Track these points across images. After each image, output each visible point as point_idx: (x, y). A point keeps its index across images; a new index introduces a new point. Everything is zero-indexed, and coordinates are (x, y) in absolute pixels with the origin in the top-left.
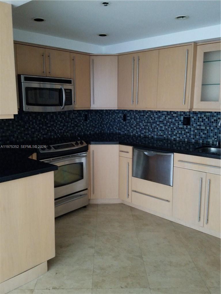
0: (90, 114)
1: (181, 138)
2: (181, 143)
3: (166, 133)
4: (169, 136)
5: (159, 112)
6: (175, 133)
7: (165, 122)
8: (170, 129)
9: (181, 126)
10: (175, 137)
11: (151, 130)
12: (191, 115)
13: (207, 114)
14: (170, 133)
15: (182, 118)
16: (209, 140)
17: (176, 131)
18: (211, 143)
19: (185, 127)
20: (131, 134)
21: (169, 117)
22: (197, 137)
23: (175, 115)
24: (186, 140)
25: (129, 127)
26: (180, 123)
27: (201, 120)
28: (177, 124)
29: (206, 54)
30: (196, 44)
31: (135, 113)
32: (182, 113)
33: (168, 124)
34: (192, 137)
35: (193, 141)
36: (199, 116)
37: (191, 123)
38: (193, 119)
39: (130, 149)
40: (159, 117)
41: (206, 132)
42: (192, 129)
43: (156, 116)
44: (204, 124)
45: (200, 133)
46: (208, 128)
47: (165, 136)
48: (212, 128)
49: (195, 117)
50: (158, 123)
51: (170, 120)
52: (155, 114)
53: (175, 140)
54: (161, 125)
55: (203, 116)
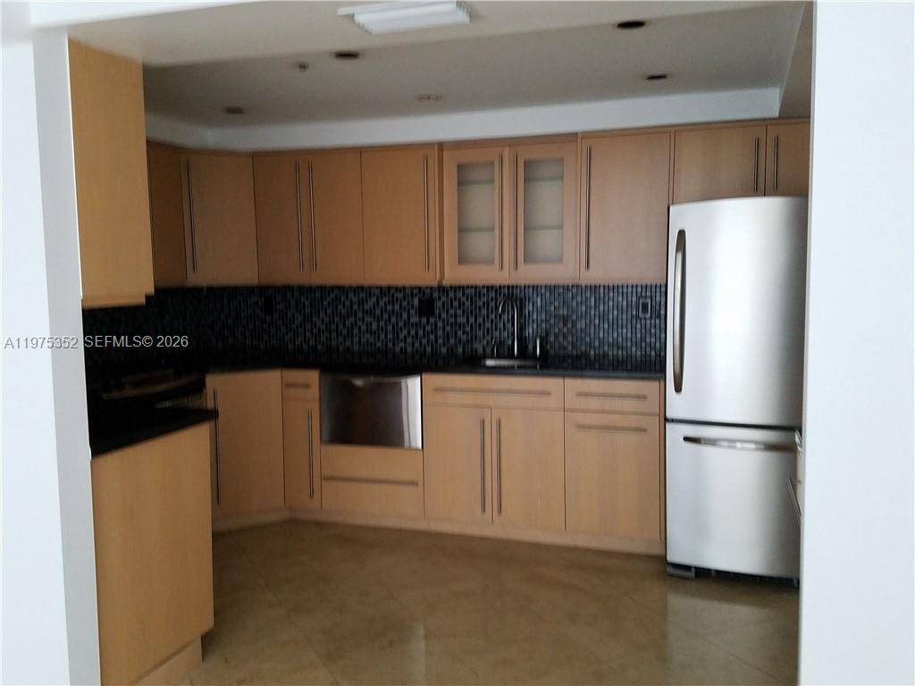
0: (170, 301)
1: (417, 345)
2: (417, 357)
3: (383, 336)
4: (390, 345)
5: (361, 288)
6: (401, 336)
7: (378, 312)
8: (390, 328)
9: (414, 319)
10: (402, 344)
11: (344, 332)
12: (436, 295)
13: (468, 291)
14: (390, 336)
15: (416, 302)
16: (475, 346)
17: (405, 332)
18: (480, 351)
19: (424, 320)
20: (291, 346)
21: (386, 299)
22: (452, 341)
23: (399, 295)
24: (429, 349)
25: (283, 330)
26: (412, 312)
27: (456, 304)
28: (405, 316)
29: (461, 168)
30: (441, 146)
31: (296, 294)
32: (416, 291)
33: (385, 316)
34: (440, 341)
35: (444, 350)
36: (451, 295)
37: (437, 312)
38: (439, 304)
39: (313, 376)
40: (362, 302)
41: (468, 329)
42: (440, 324)
43: (355, 299)
44: (463, 312)
45: (456, 333)
46: (472, 320)
47: (379, 344)
48: (480, 320)
49: (444, 299)
50: (360, 315)
51: (389, 308)
52: (351, 295)
53: (403, 351)
54: (368, 319)
55: (460, 294)
